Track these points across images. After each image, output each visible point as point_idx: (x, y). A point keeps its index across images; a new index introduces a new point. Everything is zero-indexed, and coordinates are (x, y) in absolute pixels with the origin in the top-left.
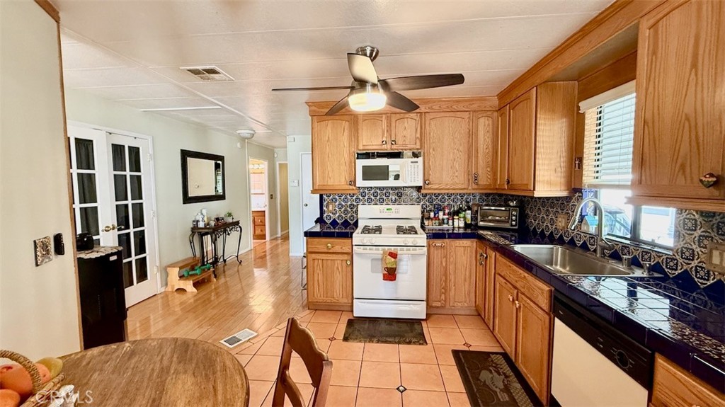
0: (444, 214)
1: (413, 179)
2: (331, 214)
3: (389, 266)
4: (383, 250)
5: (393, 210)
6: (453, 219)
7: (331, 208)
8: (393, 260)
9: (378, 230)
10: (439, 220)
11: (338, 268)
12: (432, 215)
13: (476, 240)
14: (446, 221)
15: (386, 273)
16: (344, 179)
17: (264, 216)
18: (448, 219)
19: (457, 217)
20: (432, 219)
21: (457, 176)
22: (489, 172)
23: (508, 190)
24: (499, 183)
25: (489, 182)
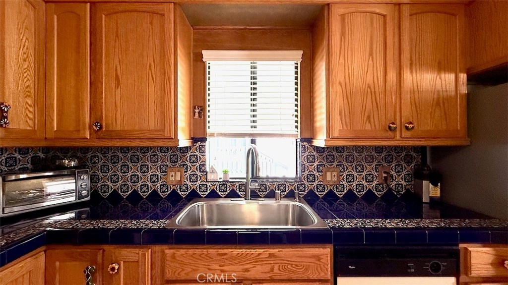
22: (30, 106)
23: (97, 140)
24: (55, 129)
25: (32, 126)
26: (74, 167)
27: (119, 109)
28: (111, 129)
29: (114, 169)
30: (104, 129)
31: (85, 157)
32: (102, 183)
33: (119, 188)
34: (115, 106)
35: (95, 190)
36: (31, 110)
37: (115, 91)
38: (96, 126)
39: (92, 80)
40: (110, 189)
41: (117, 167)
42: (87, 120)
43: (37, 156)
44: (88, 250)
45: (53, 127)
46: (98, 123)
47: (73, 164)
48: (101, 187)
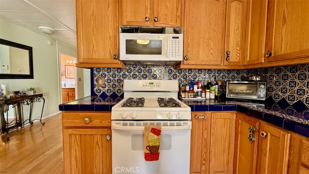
0: (198, 88)
1: (174, 54)
2: (101, 88)
3: (151, 144)
4: (144, 125)
5: (155, 84)
6: (205, 92)
7: (100, 82)
8: (156, 137)
9: (140, 103)
10: (194, 92)
11: (97, 143)
12: (188, 88)
13: (235, 112)
14: (199, 93)
15: (148, 152)
16: (108, 54)
17: (75, 91)
18: (202, 92)
19: (209, 90)
20: (188, 92)
21: (211, 54)
22: (238, 50)
23: (268, 63)
24: (248, 60)
25: (239, 59)
26: (259, 81)
27: (284, 40)
28: (277, 54)
29: (284, 84)
30: (273, 55)
31: (266, 76)
32: (275, 92)
33: (287, 97)
34: (281, 39)
35: (270, 96)
36: (239, 52)
37: (282, 28)
38: (267, 54)
39: (268, 26)
40: (280, 97)
41: (287, 82)
42: (263, 52)
43: (243, 76)
44: (252, 119)
45: (247, 59)
46: (269, 52)
47: (258, 79)
48: (274, 95)
